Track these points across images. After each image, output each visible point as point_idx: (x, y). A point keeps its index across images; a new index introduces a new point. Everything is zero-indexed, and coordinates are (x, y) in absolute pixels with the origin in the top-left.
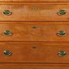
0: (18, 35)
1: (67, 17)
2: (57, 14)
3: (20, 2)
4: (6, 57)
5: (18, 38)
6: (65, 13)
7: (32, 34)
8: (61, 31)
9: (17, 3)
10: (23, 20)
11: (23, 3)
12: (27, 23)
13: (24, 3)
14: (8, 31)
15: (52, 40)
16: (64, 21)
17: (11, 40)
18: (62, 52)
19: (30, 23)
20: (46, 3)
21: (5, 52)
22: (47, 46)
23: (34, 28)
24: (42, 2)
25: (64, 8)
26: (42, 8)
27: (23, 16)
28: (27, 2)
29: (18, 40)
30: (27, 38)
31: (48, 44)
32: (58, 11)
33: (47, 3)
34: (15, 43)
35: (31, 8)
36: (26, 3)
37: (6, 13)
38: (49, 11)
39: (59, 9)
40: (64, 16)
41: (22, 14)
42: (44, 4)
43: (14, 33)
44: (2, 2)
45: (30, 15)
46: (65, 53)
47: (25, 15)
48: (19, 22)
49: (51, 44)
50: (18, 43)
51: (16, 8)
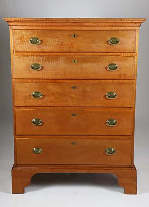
0: (52, 98)
1: (118, 73)
2: (105, 70)
3: (55, 52)
4: (36, 127)
5: (52, 101)
6: (116, 68)
7: (70, 97)
8: (110, 92)
9: (50, 54)
10: (58, 77)
11: (58, 54)
12: (65, 81)
13: (60, 54)
14: (37, 93)
15: (97, 105)
16: (115, 78)
17: (43, 104)
18: (111, 120)
19: (68, 81)
20: (90, 54)
21: (34, 120)
22: (91, 112)
23: (74, 88)
24: (85, 52)
25: (115, 61)
26: (85, 60)
27: (59, 71)
28: (63, 52)
29: (52, 104)
30: (64, 102)
31: (93, 110)
32: (107, 64)
33: (92, 54)
34: (47, 108)
35: (69, 60)
36: (63, 54)
37: (35, 67)
38: (94, 65)
39: (108, 62)
40: (114, 72)
41: (56, 69)
42: (87, 54)
43: (46, 96)
44: (30, 52)
45: (68, 71)
46: (115, 121)
47: (61, 70)
48: (52, 80)
49: (97, 110)
50: (52, 108)
51: (49, 60)
